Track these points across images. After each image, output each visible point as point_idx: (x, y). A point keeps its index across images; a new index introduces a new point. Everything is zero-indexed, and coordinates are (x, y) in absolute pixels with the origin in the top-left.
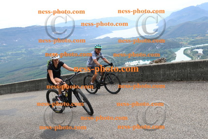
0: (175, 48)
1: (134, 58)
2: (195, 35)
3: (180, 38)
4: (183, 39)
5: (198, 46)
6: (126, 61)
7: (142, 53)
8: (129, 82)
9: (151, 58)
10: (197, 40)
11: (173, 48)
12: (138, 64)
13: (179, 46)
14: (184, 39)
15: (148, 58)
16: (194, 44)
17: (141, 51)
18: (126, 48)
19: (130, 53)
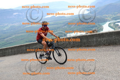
0: (102, 22)
1: (73, 31)
2: (116, 13)
3: (105, 15)
4: (107, 16)
5: (119, 20)
6: (67, 33)
7: (79, 27)
8: (71, 47)
9: (85, 30)
10: (118, 16)
11: (101, 23)
12: (76, 35)
13: (105, 21)
14: (109, 16)
15: (83, 30)
16: (116, 20)
17: (78, 26)
18: (67, 24)
19: (70, 27)
